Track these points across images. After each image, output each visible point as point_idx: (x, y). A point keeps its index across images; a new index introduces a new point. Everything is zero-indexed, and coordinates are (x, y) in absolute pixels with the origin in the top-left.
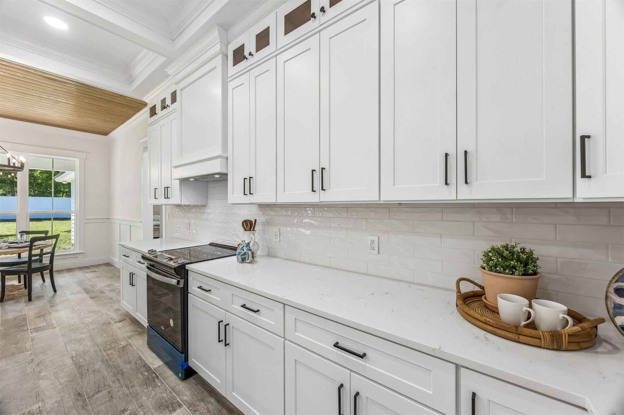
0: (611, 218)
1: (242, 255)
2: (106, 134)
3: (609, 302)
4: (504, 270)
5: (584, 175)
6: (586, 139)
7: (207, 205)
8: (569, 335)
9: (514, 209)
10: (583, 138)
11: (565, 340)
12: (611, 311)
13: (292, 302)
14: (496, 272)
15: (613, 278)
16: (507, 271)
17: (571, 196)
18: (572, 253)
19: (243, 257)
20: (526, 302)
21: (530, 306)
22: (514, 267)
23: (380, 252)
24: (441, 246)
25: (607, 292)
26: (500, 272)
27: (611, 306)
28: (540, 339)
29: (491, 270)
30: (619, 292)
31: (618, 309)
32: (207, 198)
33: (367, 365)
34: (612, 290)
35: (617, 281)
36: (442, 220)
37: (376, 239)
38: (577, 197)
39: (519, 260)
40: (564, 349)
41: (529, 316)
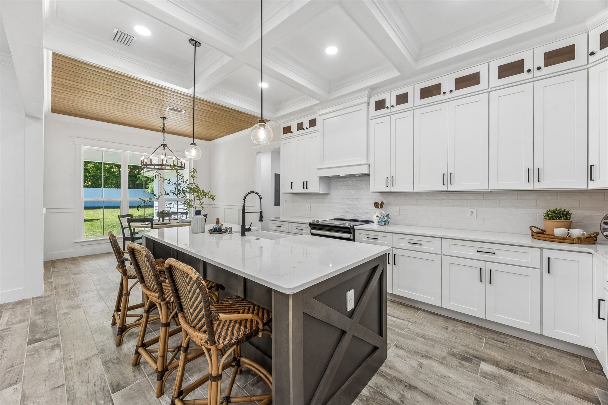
0: (605, 197)
1: (384, 221)
2: (209, 139)
3: (601, 228)
4: (556, 218)
5: (591, 179)
6: (592, 166)
7: (329, 193)
8: (585, 238)
9: (559, 194)
10: (591, 166)
11: (583, 240)
12: (602, 230)
13: (449, 236)
14: (552, 220)
15: (603, 218)
16: (558, 219)
17: (586, 187)
18: (587, 213)
19: (385, 222)
20: (568, 229)
21: (569, 230)
22: (561, 217)
23: (477, 217)
24: (536, 206)
25: (601, 224)
26: (555, 219)
27: (602, 229)
28: (574, 240)
29: (550, 219)
30: (606, 223)
31: (605, 230)
32: (330, 189)
33: (496, 257)
34: (603, 223)
35: (604, 220)
36: (518, 200)
37: (475, 211)
38: (589, 187)
39: (563, 214)
40: (583, 243)
41: (569, 233)
